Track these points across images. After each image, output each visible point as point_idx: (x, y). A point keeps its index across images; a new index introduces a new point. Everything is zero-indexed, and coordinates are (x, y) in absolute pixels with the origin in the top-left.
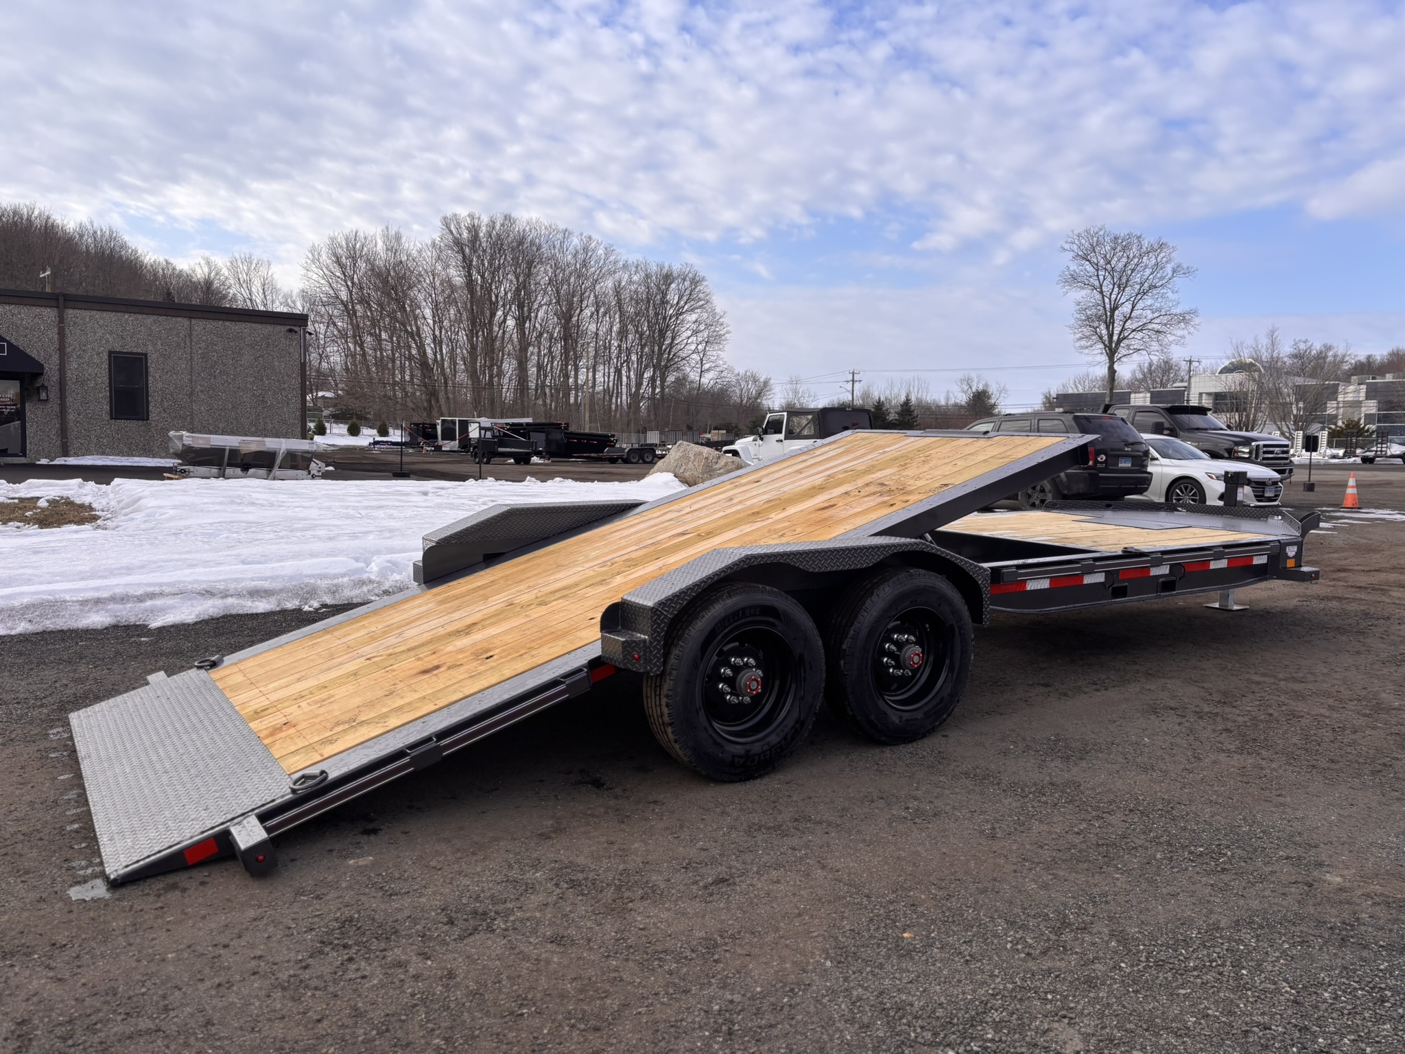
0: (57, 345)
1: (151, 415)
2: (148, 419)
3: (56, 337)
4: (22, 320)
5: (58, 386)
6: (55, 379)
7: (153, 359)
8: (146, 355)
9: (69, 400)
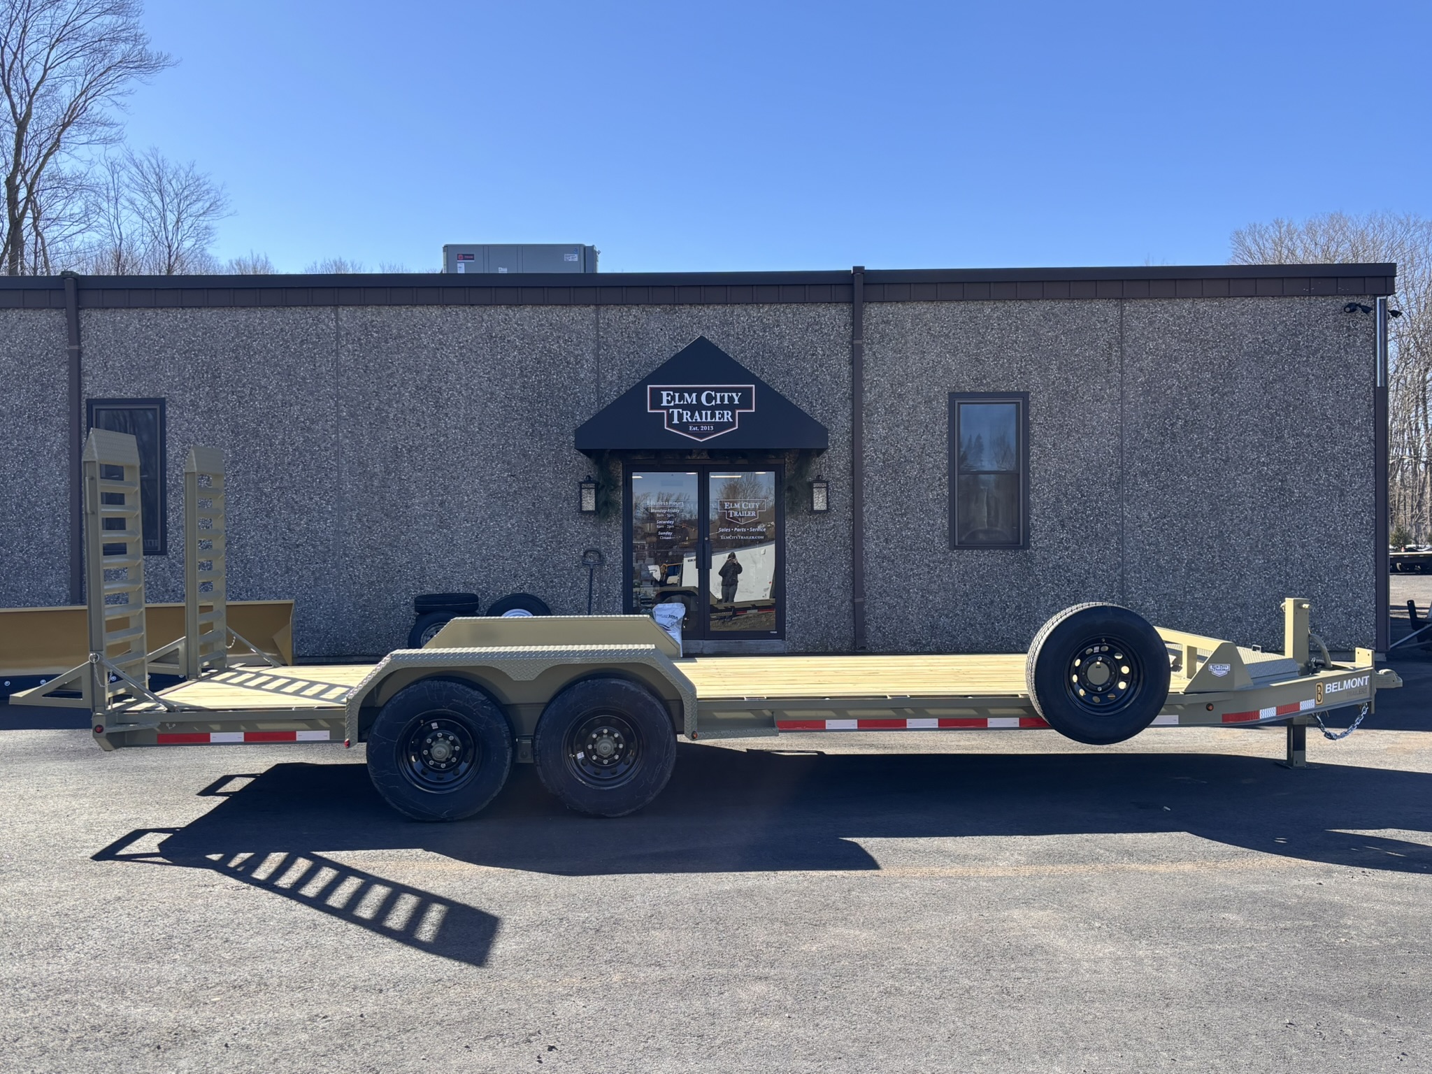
0: (846, 389)
1: (1035, 536)
2: (1027, 545)
3: (846, 370)
4: (781, 337)
5: (847, 479)
6: (842, 463)
7: (1039, 401)
8: (1025, 396)
9: (869, 508)
